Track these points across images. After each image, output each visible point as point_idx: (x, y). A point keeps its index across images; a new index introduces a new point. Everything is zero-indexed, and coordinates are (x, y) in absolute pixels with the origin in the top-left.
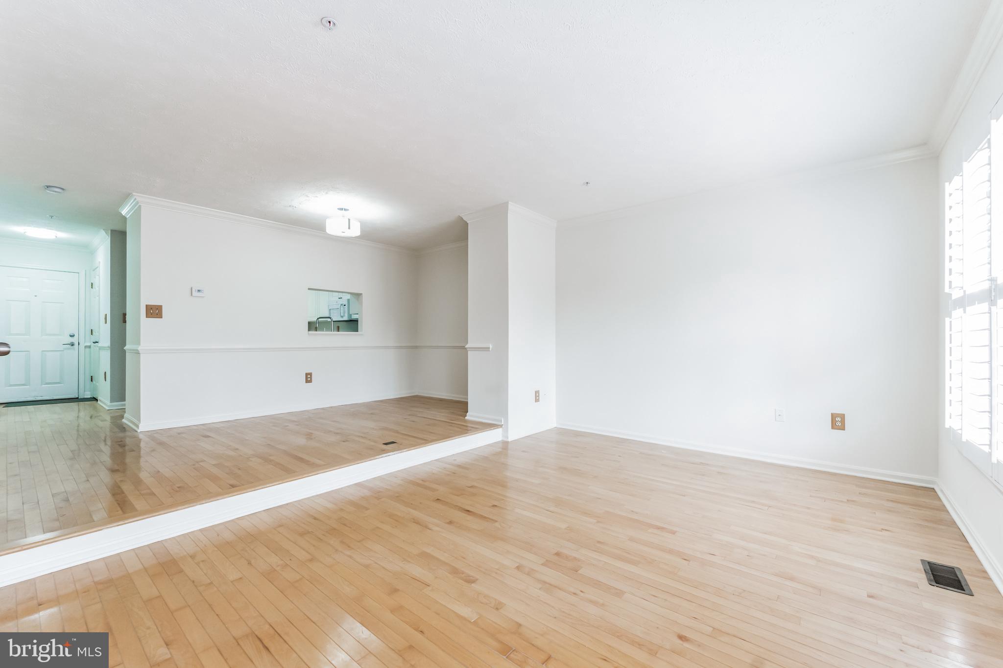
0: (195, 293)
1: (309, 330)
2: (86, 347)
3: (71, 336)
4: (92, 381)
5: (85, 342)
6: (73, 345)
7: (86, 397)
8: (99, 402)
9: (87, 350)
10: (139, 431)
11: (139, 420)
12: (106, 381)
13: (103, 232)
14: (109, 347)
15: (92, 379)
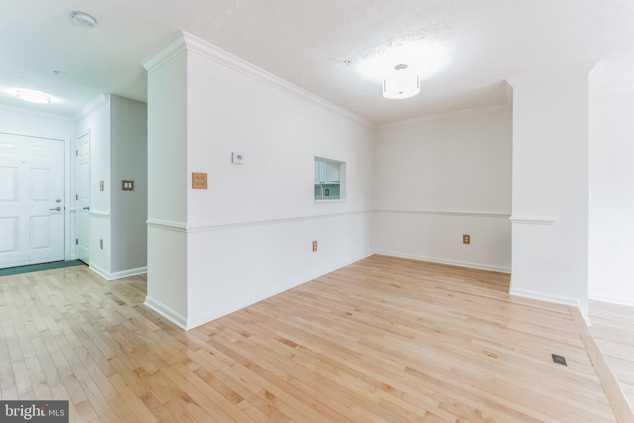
0: (236, 160)
1: (316, 198)
2: (71, 211)
3: (57, 201)
4: (77, 244)
5: (70, 207)
6: (59, 209)
7: (71, 259)
8: (90, 267)
9: (73, 214)
10: (187, 330)
11: (186, 316)
12: (102, 248)
13: (102, 97)
14: (109, 215)
15: (77, 242)
